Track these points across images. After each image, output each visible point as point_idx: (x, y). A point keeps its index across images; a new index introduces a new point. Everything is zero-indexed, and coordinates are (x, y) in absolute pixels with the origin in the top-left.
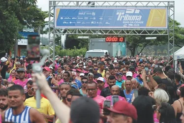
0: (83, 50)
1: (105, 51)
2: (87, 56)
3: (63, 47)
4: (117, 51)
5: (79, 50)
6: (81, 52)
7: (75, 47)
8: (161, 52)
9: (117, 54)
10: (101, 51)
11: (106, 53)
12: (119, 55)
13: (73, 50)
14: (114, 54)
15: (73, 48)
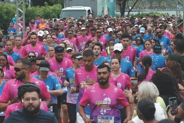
0: (57, 7)
1: (87, 8)
2: (62, 15)
3: (28, 2)
4: (103, 8)
5: (52, 7)
6: (54, 10)
7: (46, 3)
8: (158, 5)
9: (103, 12)
10: (82, 8)
11: (89, 11)
12: (106, 13)
13: (44, 7)
14: (99, 13)
15: (44, 5)
